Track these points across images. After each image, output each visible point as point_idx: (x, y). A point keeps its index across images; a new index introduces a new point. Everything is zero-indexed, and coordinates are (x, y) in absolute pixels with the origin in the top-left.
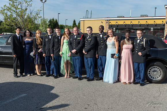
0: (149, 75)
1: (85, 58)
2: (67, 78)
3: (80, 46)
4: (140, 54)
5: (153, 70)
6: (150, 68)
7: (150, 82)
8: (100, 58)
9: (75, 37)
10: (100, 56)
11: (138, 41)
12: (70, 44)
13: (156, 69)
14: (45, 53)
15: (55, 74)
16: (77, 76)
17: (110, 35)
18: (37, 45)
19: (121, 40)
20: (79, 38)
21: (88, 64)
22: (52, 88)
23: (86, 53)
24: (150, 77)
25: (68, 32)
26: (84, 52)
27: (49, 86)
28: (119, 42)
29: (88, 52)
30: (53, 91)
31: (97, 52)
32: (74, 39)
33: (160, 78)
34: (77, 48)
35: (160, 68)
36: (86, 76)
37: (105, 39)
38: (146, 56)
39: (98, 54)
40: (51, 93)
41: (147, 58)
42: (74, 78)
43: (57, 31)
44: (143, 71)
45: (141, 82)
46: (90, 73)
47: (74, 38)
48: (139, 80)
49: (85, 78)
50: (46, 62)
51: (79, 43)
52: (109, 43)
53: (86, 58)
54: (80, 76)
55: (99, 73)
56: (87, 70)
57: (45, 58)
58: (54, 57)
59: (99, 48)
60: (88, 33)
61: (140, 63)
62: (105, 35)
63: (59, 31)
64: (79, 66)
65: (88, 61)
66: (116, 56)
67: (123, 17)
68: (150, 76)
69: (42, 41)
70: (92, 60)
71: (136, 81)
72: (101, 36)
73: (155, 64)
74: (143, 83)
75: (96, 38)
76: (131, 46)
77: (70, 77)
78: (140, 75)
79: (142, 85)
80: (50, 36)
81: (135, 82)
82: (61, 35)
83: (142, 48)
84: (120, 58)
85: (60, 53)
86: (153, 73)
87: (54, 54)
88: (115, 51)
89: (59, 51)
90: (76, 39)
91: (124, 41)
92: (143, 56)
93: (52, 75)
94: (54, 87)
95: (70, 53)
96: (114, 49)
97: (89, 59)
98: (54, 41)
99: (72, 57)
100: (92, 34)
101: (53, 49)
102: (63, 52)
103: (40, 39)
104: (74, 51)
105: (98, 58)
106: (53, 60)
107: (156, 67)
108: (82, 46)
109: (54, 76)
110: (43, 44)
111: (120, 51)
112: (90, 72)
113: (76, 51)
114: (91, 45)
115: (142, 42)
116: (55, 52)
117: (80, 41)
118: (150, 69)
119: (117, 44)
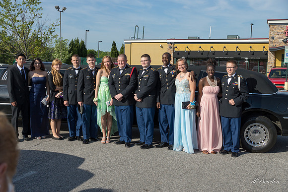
0: (246, 138)
1: (137, 110)
2: (106, 143)
3: (129, 87)
4: (232, 102)
5: (253, 129)
6: (249, 127)
7: (249, 150)
8: (163, 109)
9: (121, 71)
10: (163, 106)
11: (229, 80)
12: (112, 84)
13: (259, 128)
14: (68, 100)
15: (84, 137)
16: (124, 141)
17: (181, 70)
18: (54, 86)
19: (200, 78)
20: (128, 74)
21: (143, 120)
22: (81, 160)
23: (139, 100)
24: (248, 142)
25: (108, 63)
26: (136, 98)
27: (76, 157)
28: (197, 81)
29: (142, 98)
30: (82, 167)
31: (158, 99)
32: (118, 75)
33: (264, 144)
34: (125, 91)
35: (264, 127)
36: (139, 140)
37: (173, 76)
38: (242, 105)
39: (160, 102)
40: (79, 169)
41: (243, 109)
42: (117, 143)
43: (90, 61)
44: (237, 132)
45: (233, 151)
46: (146, 134)
47: (120, 73)
48: (230, 148)
49: (138, 143)
50: (70, 116)
51: (127, 83)
52: (179, 83)
53: (140, 108)
54: (128, 140)
55: (162, 135)
56: (141, 129)
57: (68, 108)
58: (83, 106)
59: (161, 92)
60: (143, 66)
61: (231, 118)
62: (173, 70)
63: (92, 60)
64: (128, 122)
65: (143, 114)
66: (191, 105)
67: (198, 38)
68: (248, 139)
69: (62, 79)
70: (149, 113)
71: (226, 149)
72: (166, 70)
73: (257, 119)
74: (236, 151)
75: (157, 74)
76: (216, 89)
77: (111, 142)
78: (232, 139)
79: (235, 155)
80: (77, 69)
81: (223, 151)
82: (96, 68)
83: (236, 93)
84: (197, 109)
85: (95, 100)
86: (253, 135)
87: (83, 101)
88: (190, 97)
89: (93, 96)
90: (122, 76)
91: (205, 80)
92: (237, 106)
93: (79, 138)
94: (83, 160)
95: (112, 100)
96: (188, 94)
97: (144, 110)
98: (83, 79)
99: (115, 107)
100: (151, 67)
101: (83, 92)
102: (100, 99)
103: (58, 75)
104: (119, 96)
105: (161, 109)
106: (81, 112)
107: (259, 124)
108: (132, 88)
109: (82, 140)
110: (65, 84)
111: (197, 96)
112: (145, 132)
113: (122, 97)
114: (148, 85)
115: (236, 82)
116: (85, 98)
117: (130, 78)
118: (247, 128)
119: (192, 85)
